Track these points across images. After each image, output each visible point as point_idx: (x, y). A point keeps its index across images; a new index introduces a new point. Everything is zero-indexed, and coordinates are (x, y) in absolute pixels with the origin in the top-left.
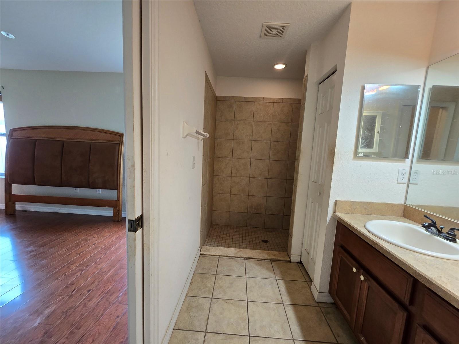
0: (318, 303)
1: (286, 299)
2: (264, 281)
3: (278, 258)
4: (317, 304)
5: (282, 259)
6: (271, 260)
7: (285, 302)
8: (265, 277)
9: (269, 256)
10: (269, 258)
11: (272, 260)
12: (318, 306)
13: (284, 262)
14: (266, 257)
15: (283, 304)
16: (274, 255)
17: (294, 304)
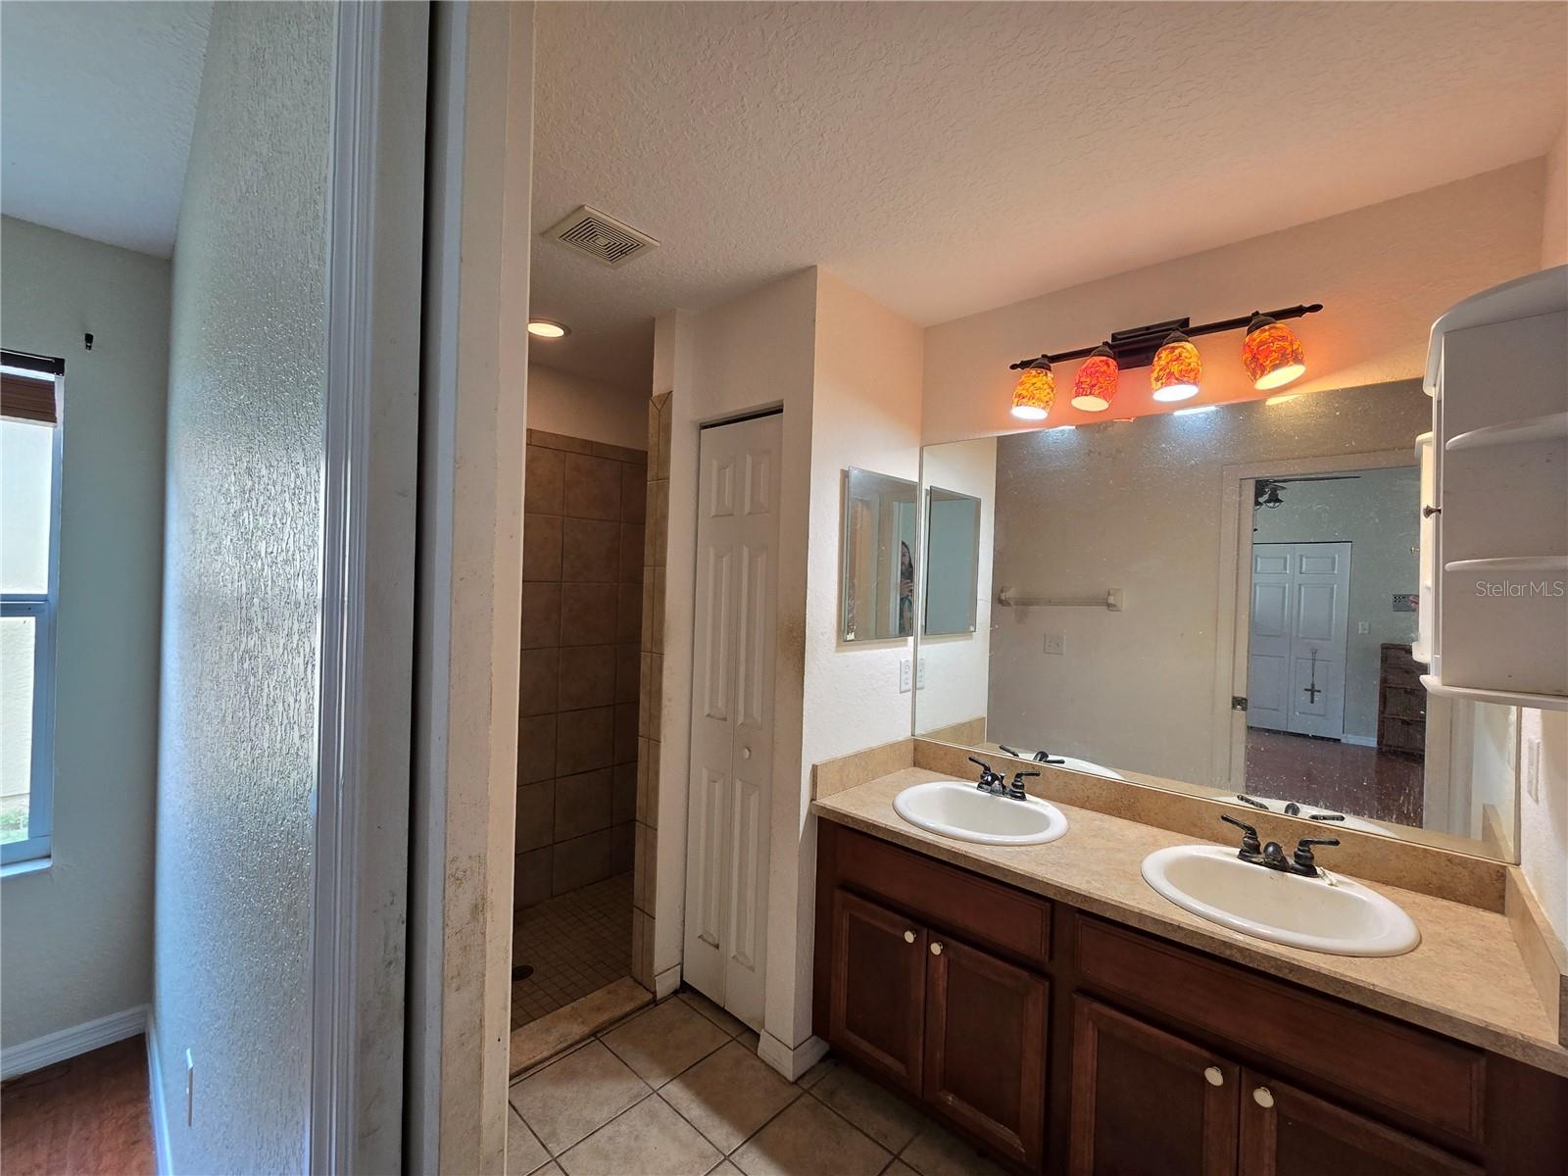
0: (795, 1083)
1: (724, 1136)
2: (624, 1128)
3: (618, 1012)
4: (797, 1091)
5: (628, 1008)
6: (595, 1034)
7: (729, 1147)
8: (618, 1110)
9: (583, 1023)
10: (586, 1030)
11: (598, 1032)
12: (801, 1091)
13: (638, 1013)
14: (577, 1030)
15: (727, 1158)
16: (599, 1009)
17: (752, 1133)
